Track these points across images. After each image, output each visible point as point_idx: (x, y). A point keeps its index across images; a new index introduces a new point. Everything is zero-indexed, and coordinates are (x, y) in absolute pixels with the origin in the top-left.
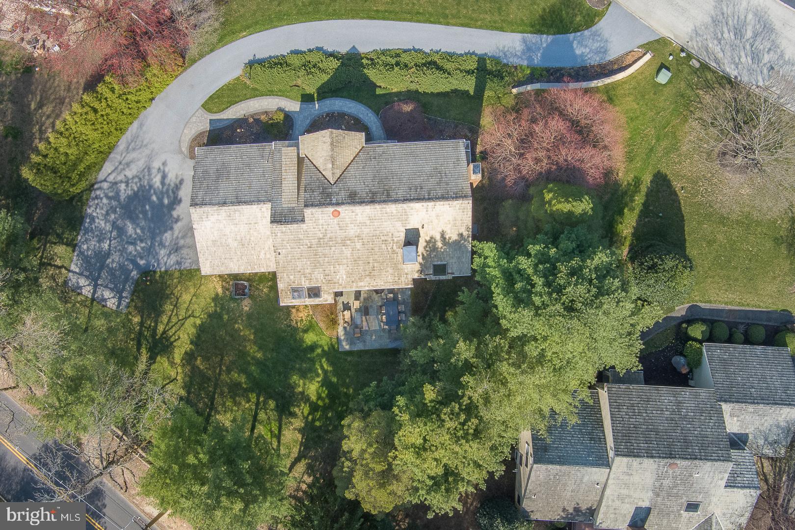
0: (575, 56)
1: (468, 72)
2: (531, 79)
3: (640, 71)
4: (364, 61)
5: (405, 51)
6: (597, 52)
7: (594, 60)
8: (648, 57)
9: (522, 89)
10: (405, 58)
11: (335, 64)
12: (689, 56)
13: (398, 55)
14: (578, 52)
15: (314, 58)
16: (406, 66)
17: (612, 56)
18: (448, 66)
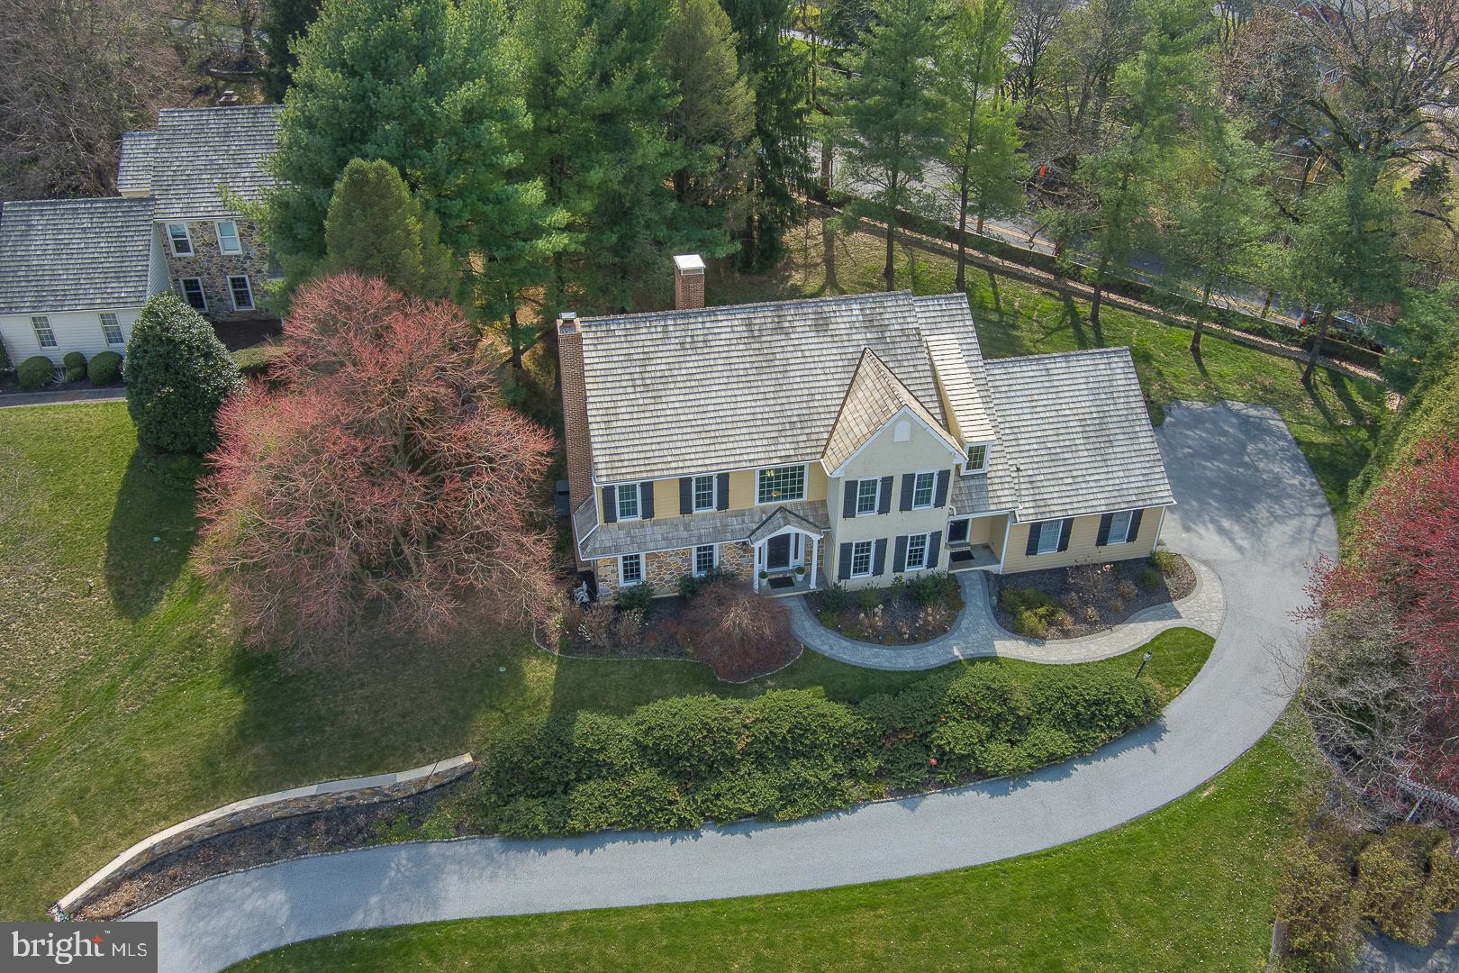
1: (592, 769)
4: (872, 765)
5: (765, 817)
7: (233, 884)
9: (444, 767)
14: (278, 897)
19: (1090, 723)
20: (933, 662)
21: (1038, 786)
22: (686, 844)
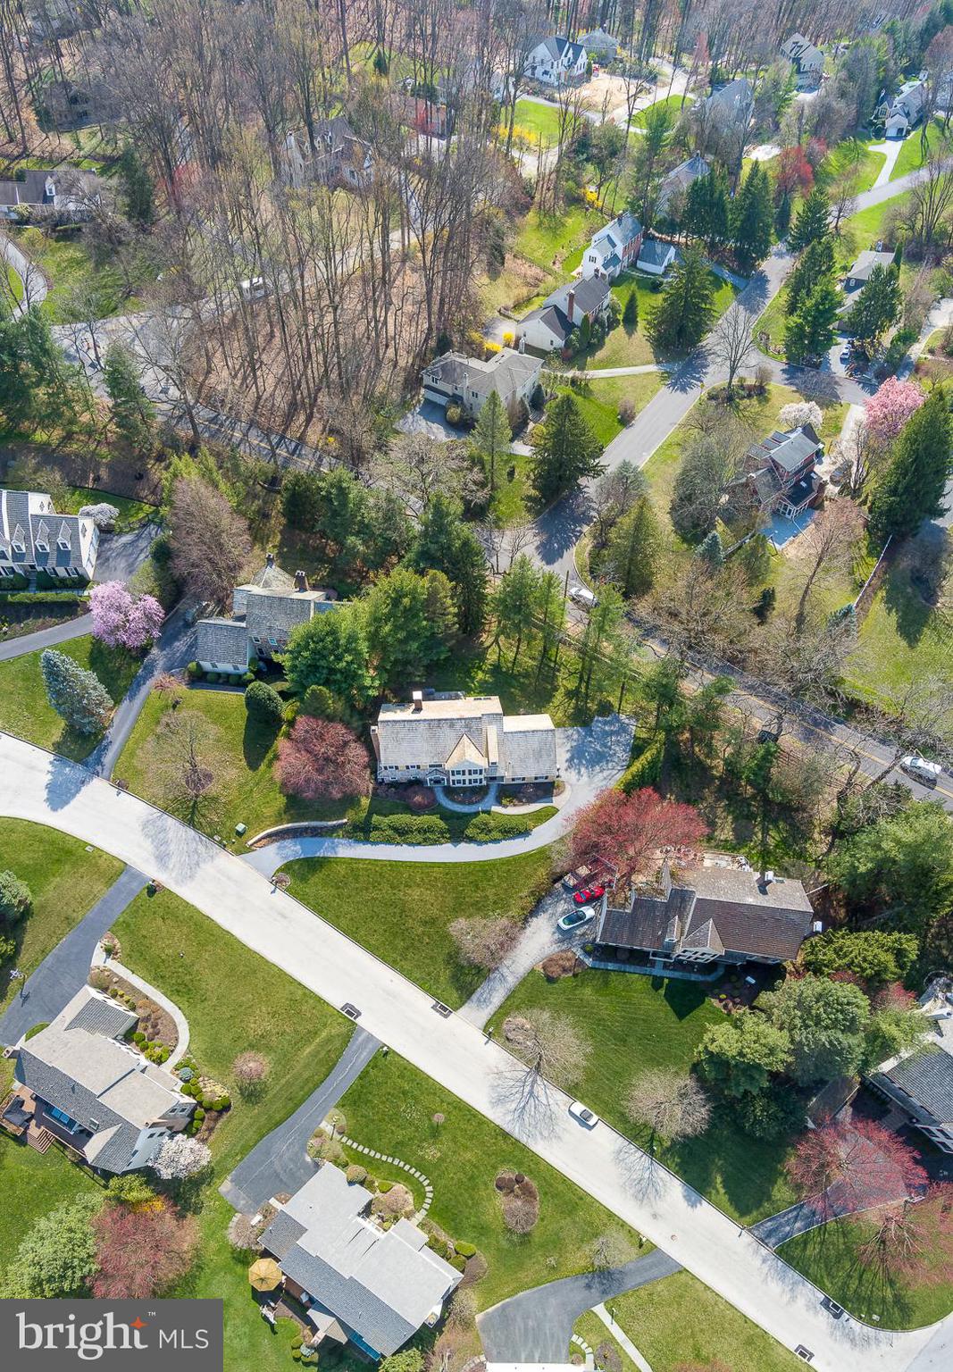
0: (301, 844)
1: (376, 828)
2: (334, 829)
3: (257, 832)
4: (448, 836)
5: (419, 844)
6: (285, 847)
7: (288, 843)
8: (250, 843)
9: (340, 822)
10: (419, 838)
11: (469, 832)
12: (220, 842)
13: (425, 840)
14: (299, 847)
15: (482, 837)
16: (419, 832)
17: (276, 845)
18: (390, 832)
19: (509, 832)
20: (473, 810)
21: (490, 845)
22: (399, 847)
